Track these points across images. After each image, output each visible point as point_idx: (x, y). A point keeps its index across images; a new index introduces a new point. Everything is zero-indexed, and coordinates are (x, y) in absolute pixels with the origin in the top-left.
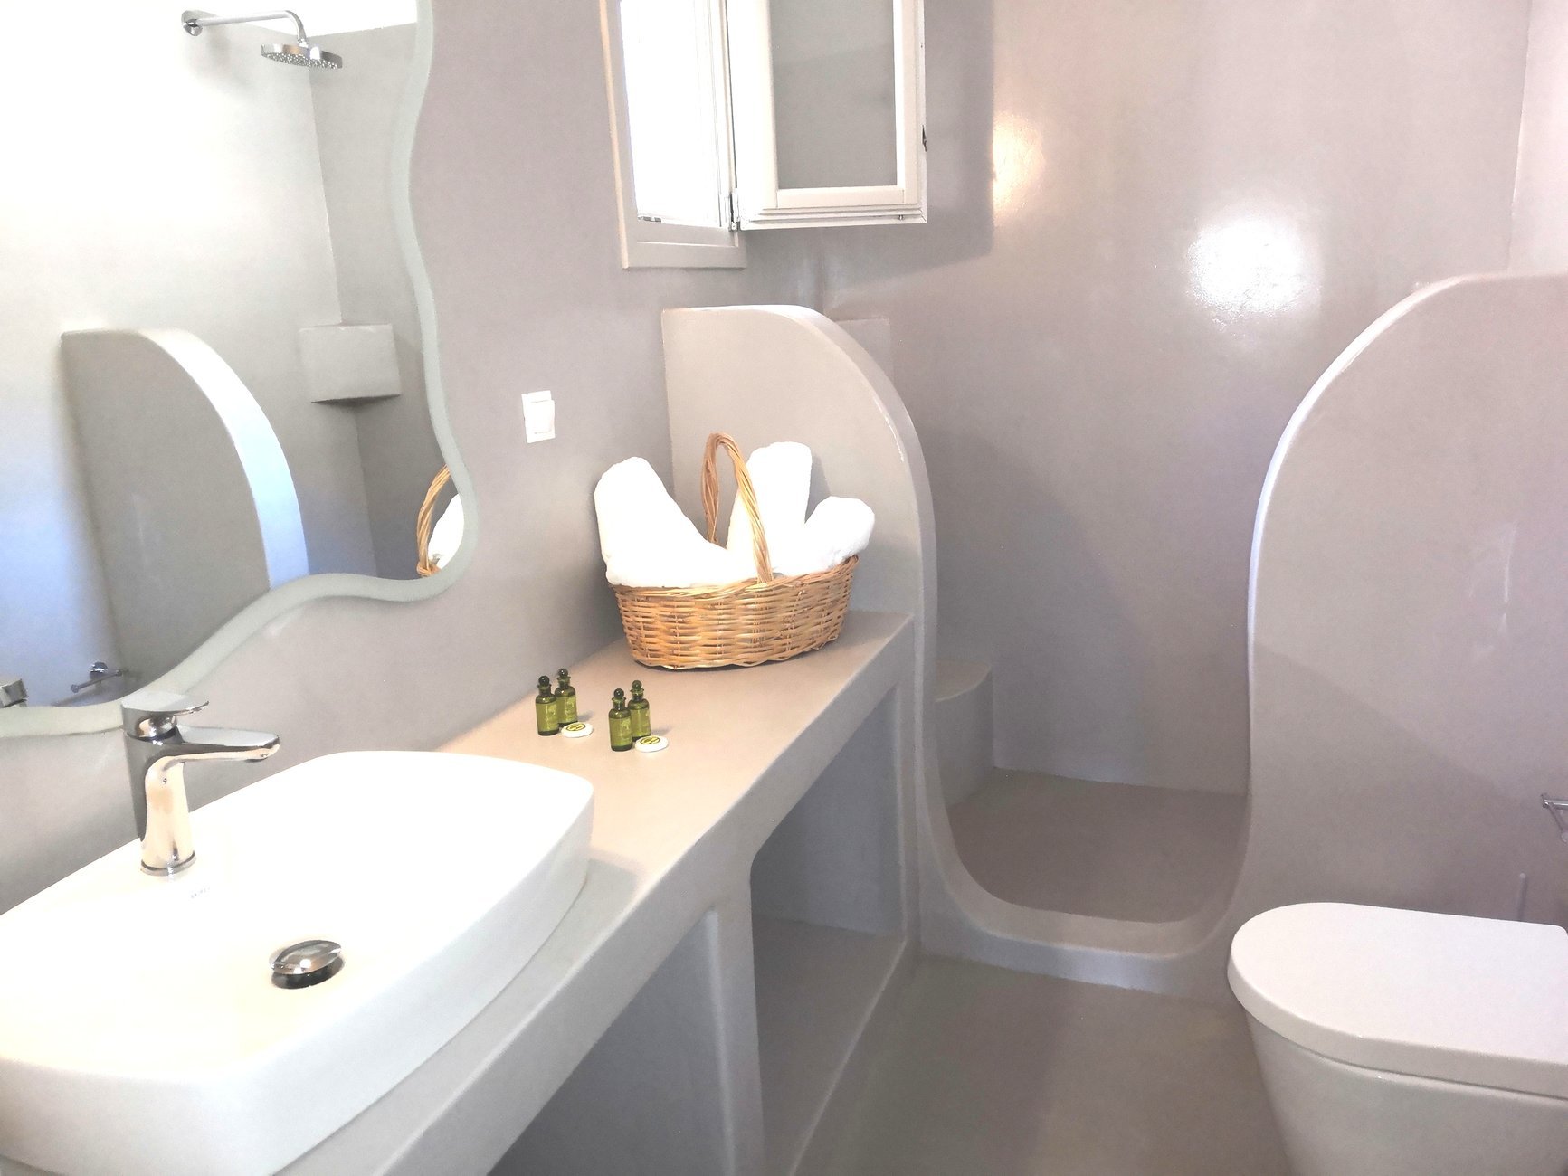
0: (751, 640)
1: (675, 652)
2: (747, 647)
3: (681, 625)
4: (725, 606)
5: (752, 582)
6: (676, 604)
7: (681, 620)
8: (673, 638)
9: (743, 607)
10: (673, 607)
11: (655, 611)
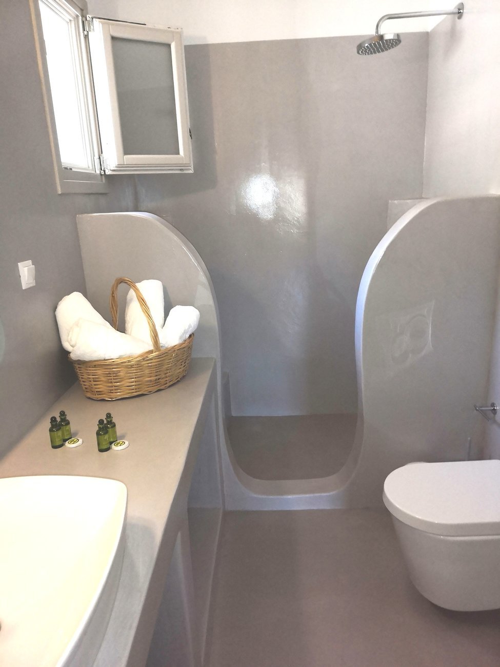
0: (151, 381)
1: (112, 391)
2: (149, 385)
3: (115, 378)
4: (138, 366)
5: (151, 352)
6: (111, 367)
7: (115, 375)
8: (110, 385)
9: (147, 365)
10: (110, 369)
11: (100, 372)
